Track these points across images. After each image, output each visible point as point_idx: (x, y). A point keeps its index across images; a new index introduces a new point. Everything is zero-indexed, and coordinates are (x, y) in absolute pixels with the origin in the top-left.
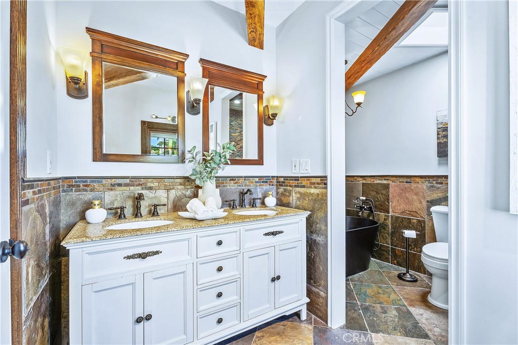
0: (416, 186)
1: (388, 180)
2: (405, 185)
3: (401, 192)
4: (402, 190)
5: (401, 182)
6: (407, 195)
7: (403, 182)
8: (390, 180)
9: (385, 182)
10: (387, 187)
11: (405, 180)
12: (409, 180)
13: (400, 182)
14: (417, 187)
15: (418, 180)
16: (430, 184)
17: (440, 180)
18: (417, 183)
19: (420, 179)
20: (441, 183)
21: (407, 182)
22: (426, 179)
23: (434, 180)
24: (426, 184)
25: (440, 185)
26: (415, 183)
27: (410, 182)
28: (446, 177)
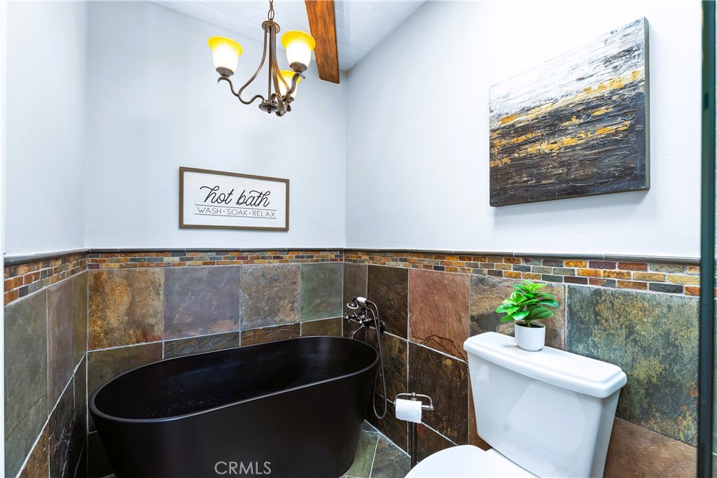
0: (451, 277)
1: (407, 260)
2: (433, 273)
3: (426, 289)
4: (428, 285)
5: (427, 267)
6: (436, 298)
8: (410, 261)
9: (402, 265)
10: (403, 276)
11: (433, 262)
12: (439, 262)
13: (425, 266)
14: (454, 281)
15: (455, 262)
16: (477, 275)
17: (497, 266)
18: (453, 271)
19: (459, 261)
20: (499, 274)
21: (436, 268)
22: (471, 260)
23: (485, 266)
24: (470, 275)
25: (496, 279)
26: (450, 271)
27: (442, 269)
28: (510, 258)
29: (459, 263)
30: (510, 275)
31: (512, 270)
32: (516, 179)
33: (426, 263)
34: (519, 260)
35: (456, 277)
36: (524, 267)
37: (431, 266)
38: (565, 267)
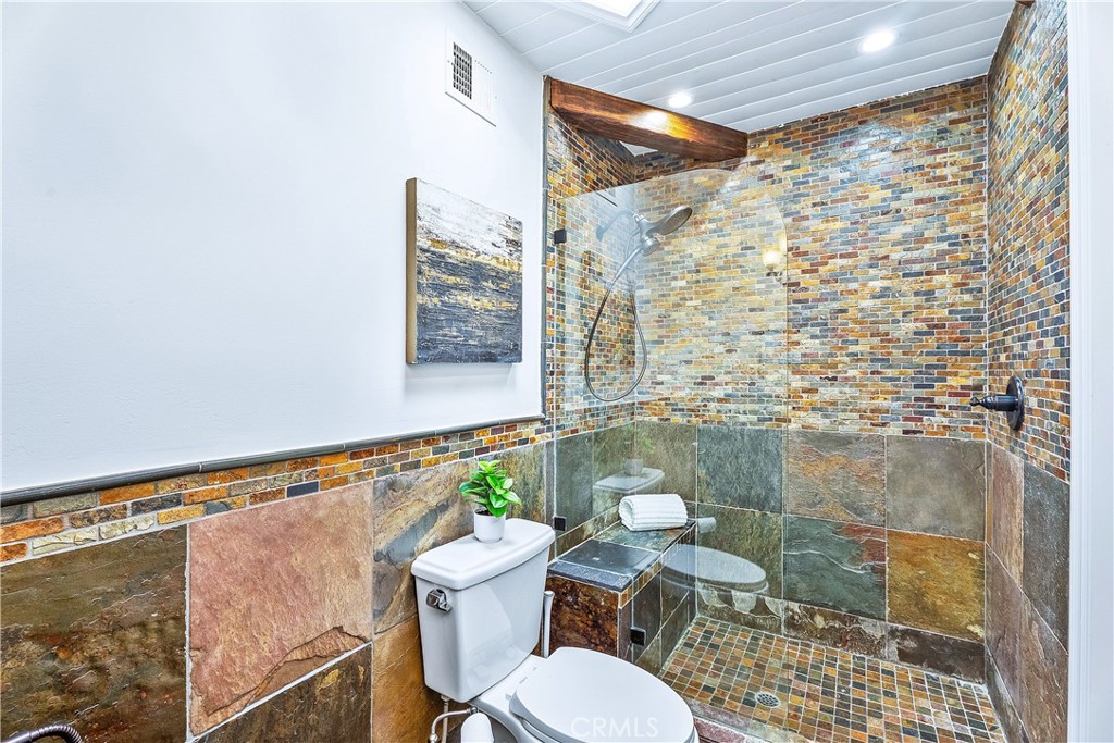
0: (335, 499)
1: (176, 501)
2: (284, 507)
3: (264, 553)
4: (268, 541)
5: (263, 497)
6: (297, 559)
7: (276, 494)
8: (192, 501)
9: (147, 524)
10: (168, 551)
11: (285, 478)
12: (302, 475)
13: (256, 498)
14: (342, 503)
15: (342, 465)
16: (384, 478)
17: (412, 454)
18: (339, 485)
19: (350, 462)
20: (417, 465)
21: (293, 492)
22: (372, 454)
23: (397, 458)
24: (372, 481)
25: (412, 474)
26: (332, 487)
27: (313, 487)
28: (429, 438)
29: (352, 465)
30: (430, 464)
31: (431, 456)
32: (446, 331)
33: (259, 489)
34: (438, 440)
35: (344, 496)
36: (444, 448)
37: (281, 491)
38: (476, 439)
